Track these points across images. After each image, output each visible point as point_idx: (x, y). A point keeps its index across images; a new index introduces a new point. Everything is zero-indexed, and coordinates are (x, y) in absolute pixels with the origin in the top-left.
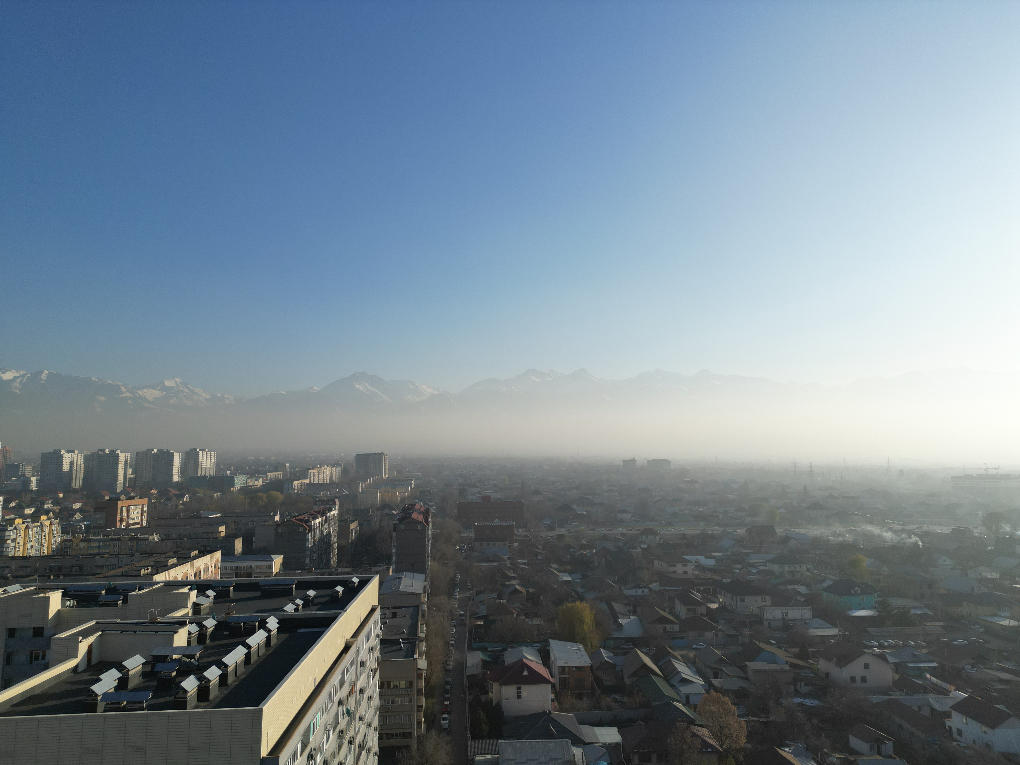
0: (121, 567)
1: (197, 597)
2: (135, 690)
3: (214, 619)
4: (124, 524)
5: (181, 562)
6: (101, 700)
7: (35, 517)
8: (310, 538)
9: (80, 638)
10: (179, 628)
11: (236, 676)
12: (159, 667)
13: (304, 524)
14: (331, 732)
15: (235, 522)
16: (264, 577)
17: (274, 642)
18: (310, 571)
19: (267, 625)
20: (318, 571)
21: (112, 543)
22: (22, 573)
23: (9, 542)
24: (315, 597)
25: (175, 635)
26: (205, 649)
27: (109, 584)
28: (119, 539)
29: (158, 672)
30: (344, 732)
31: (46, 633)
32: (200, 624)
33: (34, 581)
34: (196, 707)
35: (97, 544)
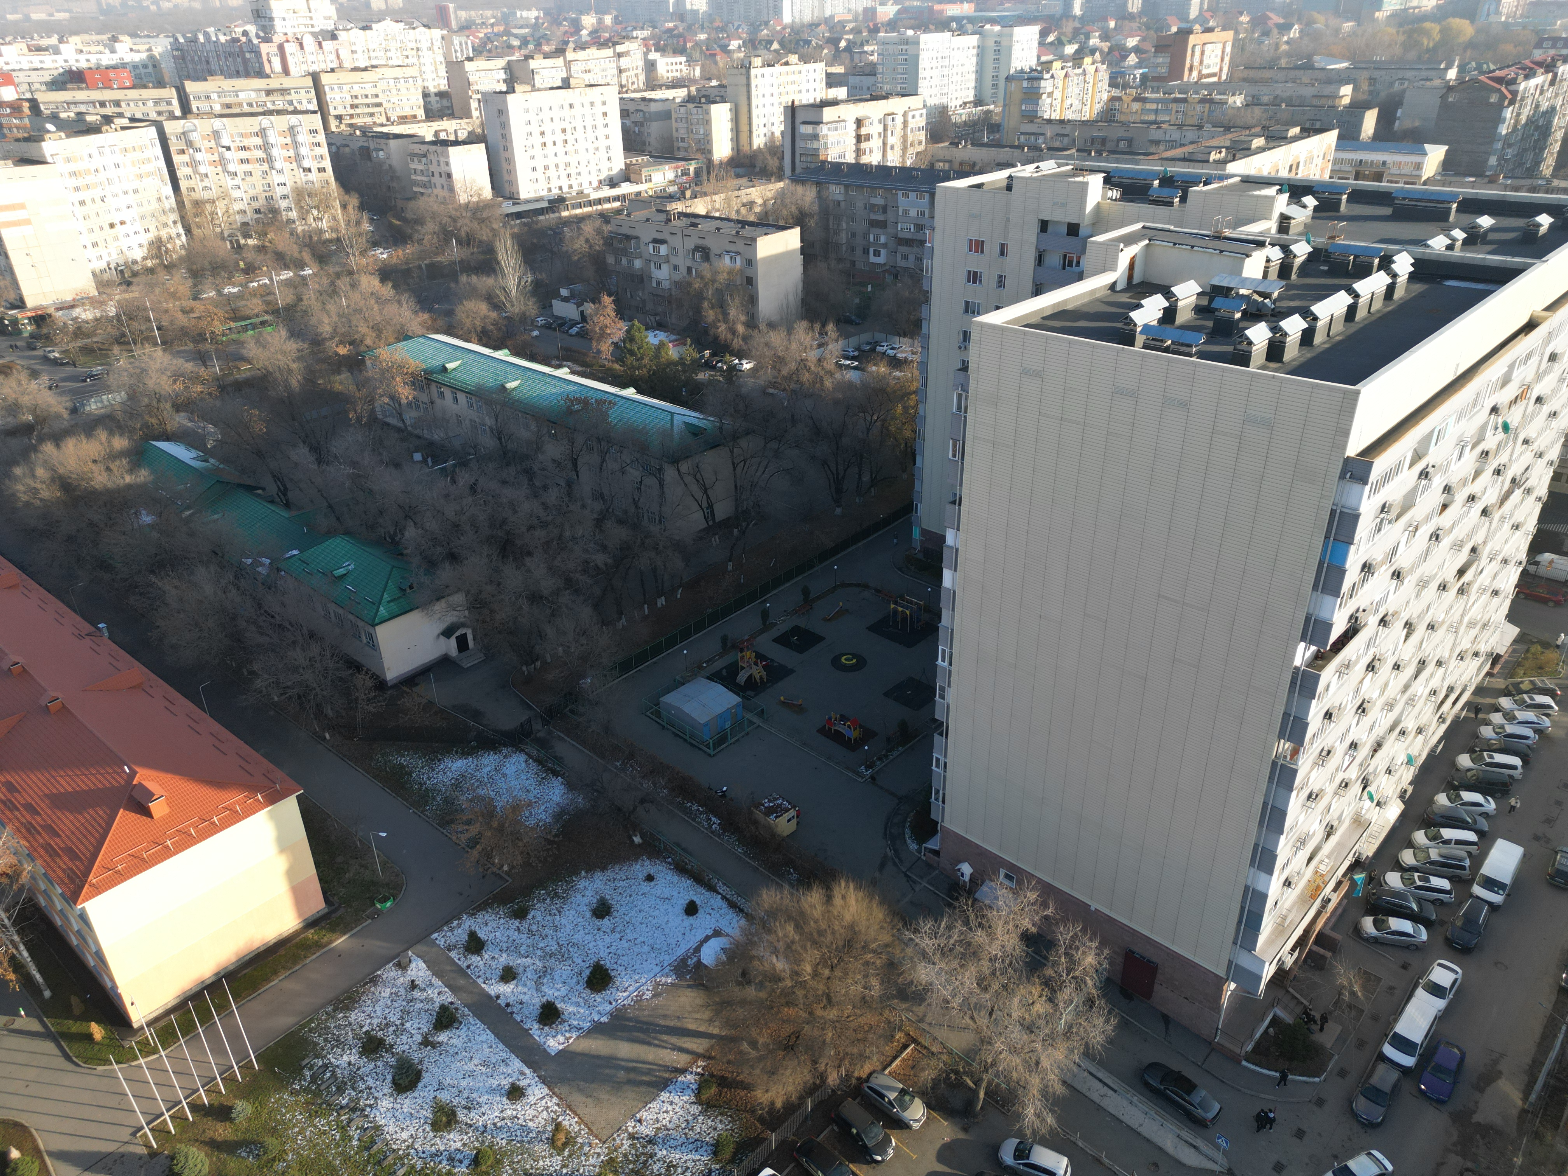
0: (1184, 145)
1: (1288, 204)
2: (1183, 327)
3: (1309, 243)
4: (1195, 74)
5: (1271, 145)
6: (1141, 333)
7: (1077, 59)
8: (1508, 115)
9: (1122, 245)
10: (1254, 250)
11: (1328, 335)
12: (1218, 302)
13: (1503, 89)
14: (1468, 449)
15: (1370, 79)
16: (1405, 183)
17: (1399, 293)
18: (1492, 181)
19: (1393, 266)
20: (1509, 182)
21: (1174, 106)
22: (1057, 144)
23: (1044, 96)
24: (1492, 229)
25: (1247, 260)
26: (1288, 287)
27: (1165, 171)
28: (1185, 100)
29: (1216, 309)
30: (1490, 455)
31: (1082, 232)
32: (1285, 249)
33: (1070, 157)
34: (1263, 368)
35: (1154, 106)
